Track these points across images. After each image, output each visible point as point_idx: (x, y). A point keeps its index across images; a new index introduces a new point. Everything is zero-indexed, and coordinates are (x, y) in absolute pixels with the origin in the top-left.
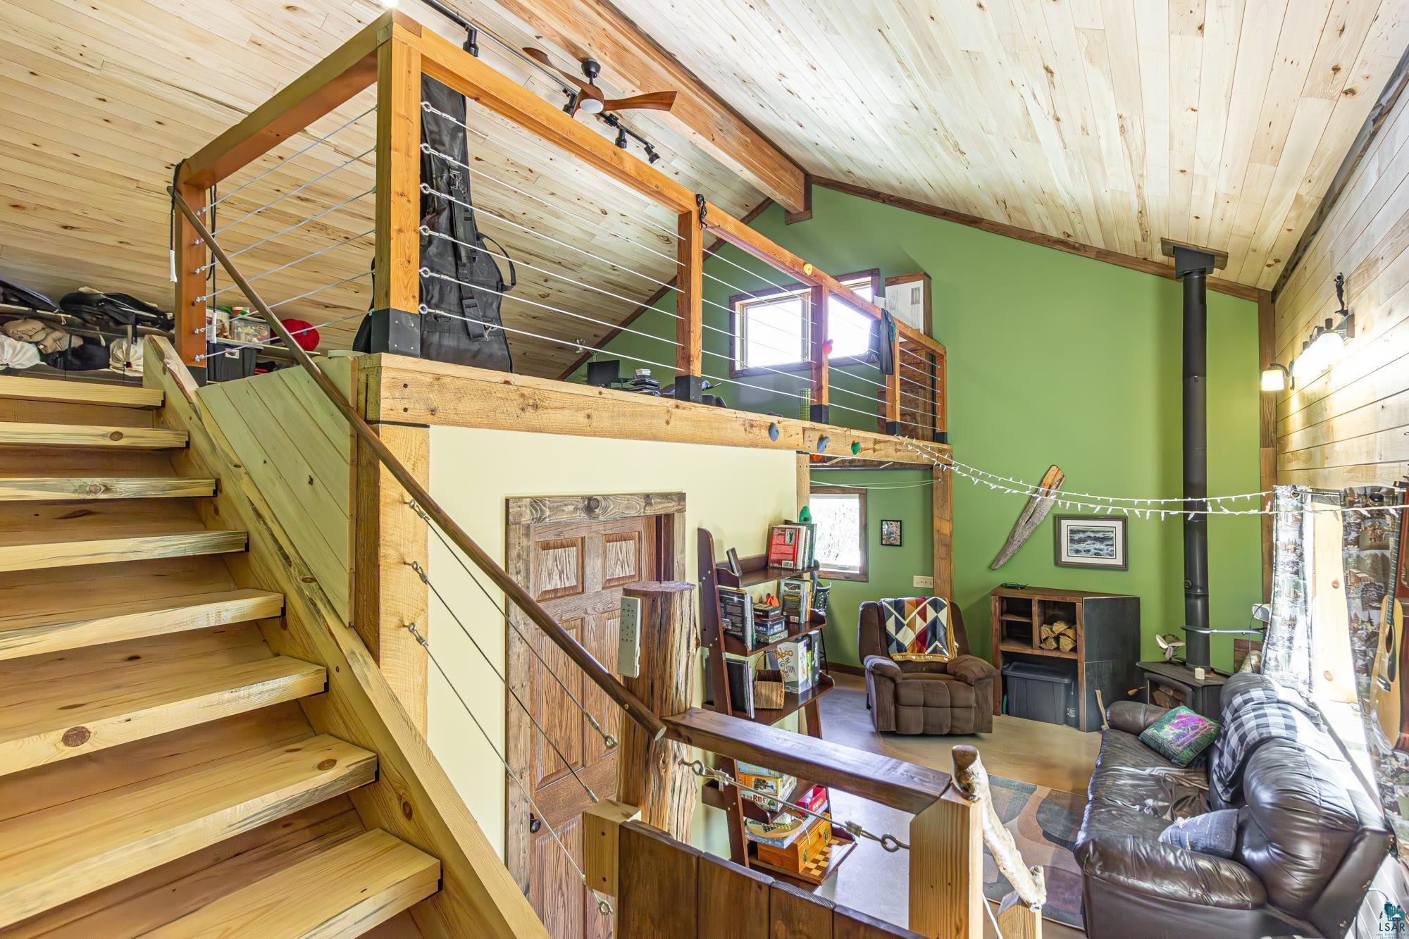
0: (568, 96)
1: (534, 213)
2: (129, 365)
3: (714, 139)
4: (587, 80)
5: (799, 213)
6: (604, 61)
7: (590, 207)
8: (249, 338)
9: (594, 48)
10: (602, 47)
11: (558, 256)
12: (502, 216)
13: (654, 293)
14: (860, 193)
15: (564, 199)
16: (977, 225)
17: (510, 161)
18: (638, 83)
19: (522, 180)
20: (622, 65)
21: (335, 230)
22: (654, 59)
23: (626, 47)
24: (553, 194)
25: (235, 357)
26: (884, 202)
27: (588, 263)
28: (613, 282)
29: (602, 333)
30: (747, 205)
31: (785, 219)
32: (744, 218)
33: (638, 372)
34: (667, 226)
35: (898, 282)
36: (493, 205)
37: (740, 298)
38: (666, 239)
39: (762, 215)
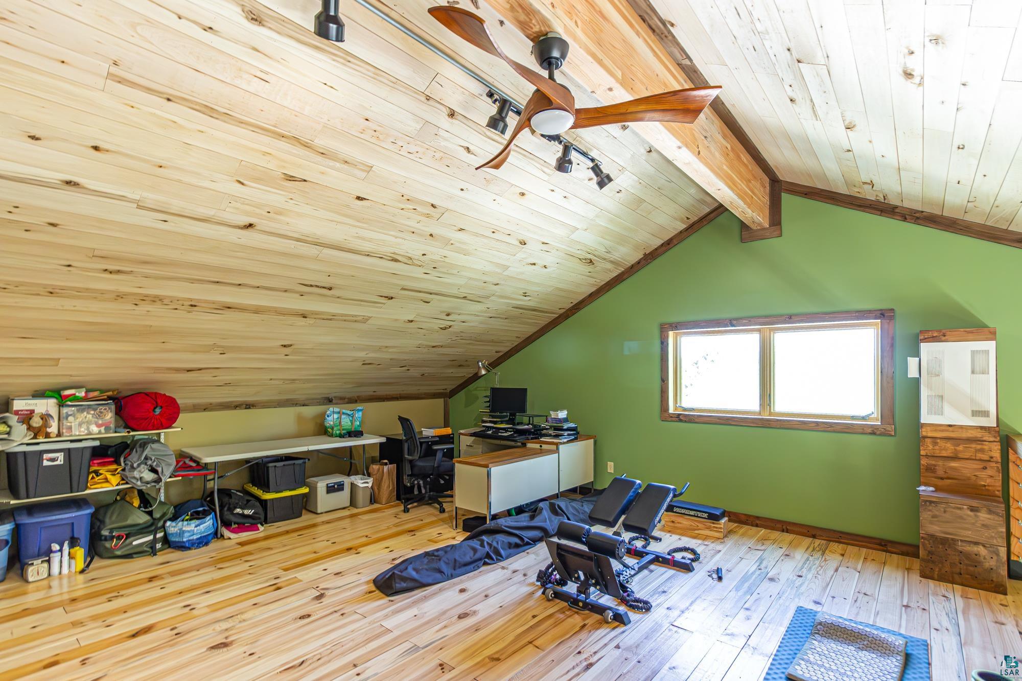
0: (495, 102)
1: (435, 252)
3: (699, 153)
4: (545, 74)
5: (764, 229)
6: (575, 38)
7: (508, 239)
8: (84, 426)
9: (560, 12)
10: (571, 12)
11: (464, 291)
12: (396, 260)
13: (564, 311)
14: (860, 206)
15: (477, 235)
17: (406, 197)
18: (619, 74)
19: (420, 218)
20: (599, 43)
21: (172, 300)
22: (638, 34)
23: (604, 11)
24: (461, 230)
25: (56, 463)
27: (497, 294)
28: (524, 307)
29: (504, 349)
30: (688, 218)
31: (741, 238)
32: (681, 232)
33: (553, 414)
34: (593, 249)
35: (943, 338)
36: (387, 250)
37: (675, 326)
38: (589, 261)
39: (707, 230)
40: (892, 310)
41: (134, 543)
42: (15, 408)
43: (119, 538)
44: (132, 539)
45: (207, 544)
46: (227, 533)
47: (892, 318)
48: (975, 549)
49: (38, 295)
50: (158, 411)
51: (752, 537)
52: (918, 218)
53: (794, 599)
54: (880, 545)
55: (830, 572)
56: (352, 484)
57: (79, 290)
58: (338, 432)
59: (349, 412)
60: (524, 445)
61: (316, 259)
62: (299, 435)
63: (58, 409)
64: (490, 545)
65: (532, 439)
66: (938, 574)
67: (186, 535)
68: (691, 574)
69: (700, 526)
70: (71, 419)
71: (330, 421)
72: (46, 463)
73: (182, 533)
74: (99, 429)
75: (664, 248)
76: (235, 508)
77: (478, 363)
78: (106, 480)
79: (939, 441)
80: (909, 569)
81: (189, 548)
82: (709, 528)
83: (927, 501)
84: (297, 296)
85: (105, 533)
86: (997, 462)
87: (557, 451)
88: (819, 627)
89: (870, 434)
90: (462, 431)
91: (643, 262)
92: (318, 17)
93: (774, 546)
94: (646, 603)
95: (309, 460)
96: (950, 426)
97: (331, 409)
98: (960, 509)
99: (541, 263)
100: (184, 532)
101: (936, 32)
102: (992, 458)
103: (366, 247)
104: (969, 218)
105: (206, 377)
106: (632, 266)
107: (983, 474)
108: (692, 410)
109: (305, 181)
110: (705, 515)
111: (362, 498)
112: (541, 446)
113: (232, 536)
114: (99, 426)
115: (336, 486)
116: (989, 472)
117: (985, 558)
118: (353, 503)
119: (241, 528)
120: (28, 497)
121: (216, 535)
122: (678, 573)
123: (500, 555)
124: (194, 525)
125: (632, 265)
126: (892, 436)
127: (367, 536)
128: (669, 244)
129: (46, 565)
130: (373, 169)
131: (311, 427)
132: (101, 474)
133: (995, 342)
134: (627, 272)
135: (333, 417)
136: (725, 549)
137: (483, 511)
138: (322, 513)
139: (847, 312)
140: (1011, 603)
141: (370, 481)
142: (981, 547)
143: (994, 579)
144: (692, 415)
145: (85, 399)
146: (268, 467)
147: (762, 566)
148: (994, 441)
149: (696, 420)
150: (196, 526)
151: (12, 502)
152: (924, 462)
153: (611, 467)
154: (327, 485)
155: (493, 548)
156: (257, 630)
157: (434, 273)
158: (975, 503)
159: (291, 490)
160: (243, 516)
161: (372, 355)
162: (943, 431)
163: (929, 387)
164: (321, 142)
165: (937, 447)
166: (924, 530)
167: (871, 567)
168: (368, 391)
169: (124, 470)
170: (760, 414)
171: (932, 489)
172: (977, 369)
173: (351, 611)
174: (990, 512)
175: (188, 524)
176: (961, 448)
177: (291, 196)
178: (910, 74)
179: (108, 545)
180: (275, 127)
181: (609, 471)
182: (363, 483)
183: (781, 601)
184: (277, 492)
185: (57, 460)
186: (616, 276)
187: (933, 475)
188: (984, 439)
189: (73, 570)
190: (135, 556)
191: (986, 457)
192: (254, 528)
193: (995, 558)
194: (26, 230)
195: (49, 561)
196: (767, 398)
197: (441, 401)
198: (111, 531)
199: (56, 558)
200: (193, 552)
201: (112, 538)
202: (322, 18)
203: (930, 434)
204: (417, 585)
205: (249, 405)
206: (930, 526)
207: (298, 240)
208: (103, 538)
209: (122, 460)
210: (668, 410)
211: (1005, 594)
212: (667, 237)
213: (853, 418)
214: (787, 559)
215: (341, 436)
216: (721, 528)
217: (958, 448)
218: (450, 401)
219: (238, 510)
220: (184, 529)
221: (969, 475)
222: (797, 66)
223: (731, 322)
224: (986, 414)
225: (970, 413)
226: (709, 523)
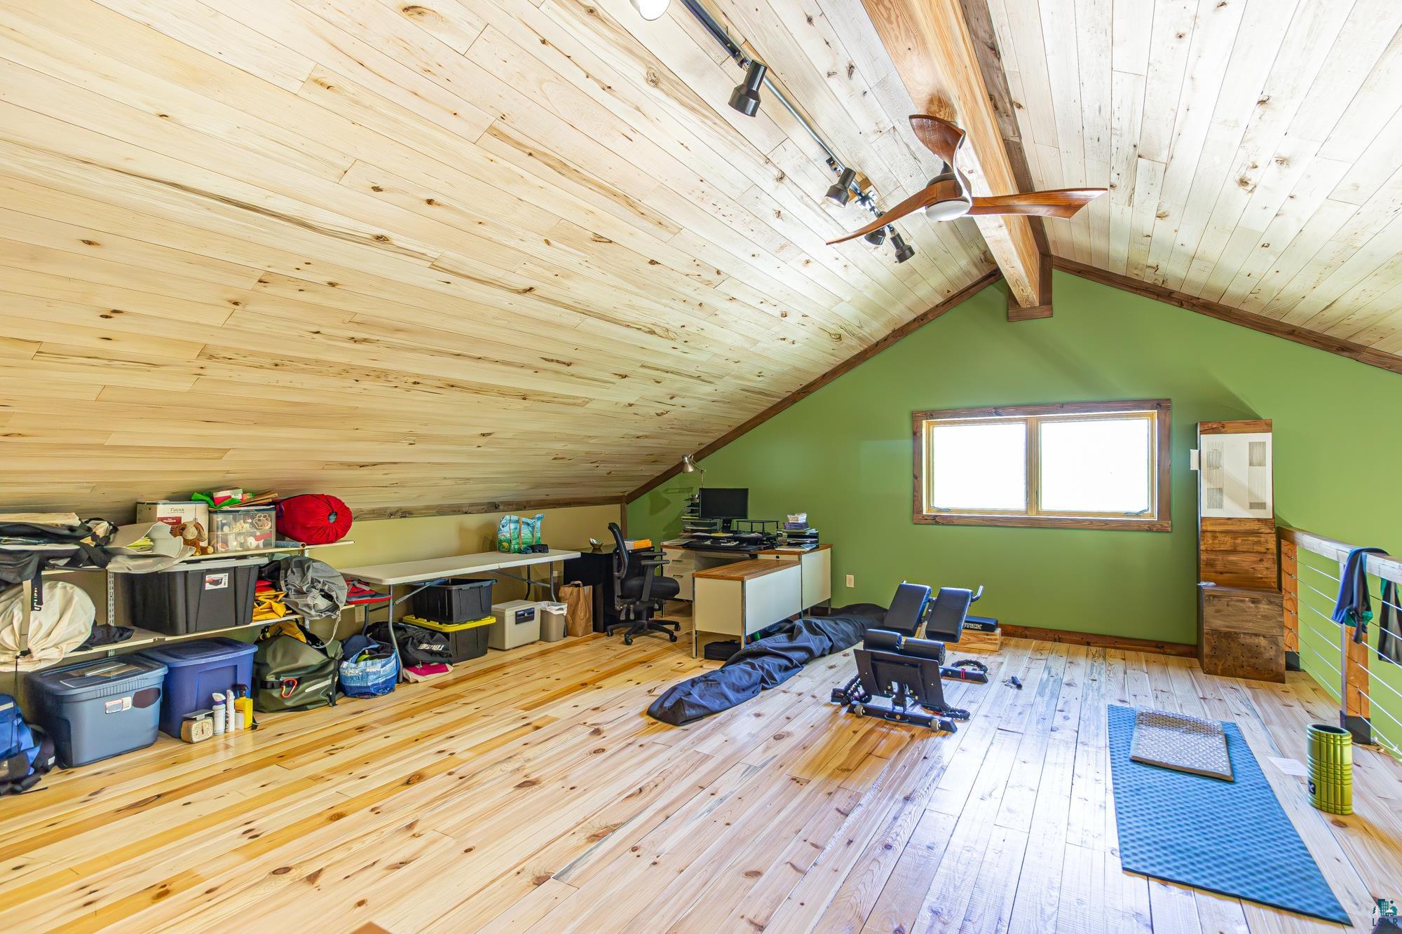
1: (696, 323)
2: (27, 653)
5: (1033, 308)
7: (771, 310)
8: (241, 539)
11: (701, 369)
12: (652, 333)
13: (790, 394)
14: (1137, 289)
15: (744, 305)
16: (1353, 355)
17: (697, 262)
19: (699, 285)
21: (399, 374)
24: (731, 299)
25: (221, 586)
26: (1181, 305)
27: (732, 373)
28: (751, 389)
29: (708, 440)
30: (949, 291)
31: (1008, 314)
32: (937, 306)
33: (791, 519)
34: (847, 323)
35: (1223, 430)
36: (647, 320)
37: (930, 415)
38: (838, 336)
39: (967, 305)
40: (1168, 400)
41: (307, 691)
42: (159, 515)
43: (289, 684)
44: (306, 684)
45: (392, 690)
46: (412, 676)
47: (1168, 408)
48: (1256, 640)
49: (261, 367)
50: (332, 519)
51: (1026, 648)
52: (1194, 305)
53: (1099, 700)
54: (1157, 647)
55: (1121, 675)
56: (543, 612)
57: (306, 362)
58: (516, 547)
59: (529, 521)
60: (754, 557)
61: (574, 329)
62: (461, 552)
63: (208, 516)
64: (762, 668)
65: (765, 549)
66: (1221, 670)
67: (371, 677)
68: (985, 685)
69: (972, 638)
70: (226, 529)
71: (507, 531)
72: (208, 587)
73: (366, 675)
74: (257, 542)
75: (916, 324)
76: (421, 643)
77: (683, 457)
78: (271, 610)
79: (1218, 535)
80: (1191, 668)
81: (374, 695)
82: (982, 641)
83: (1211, 595)
84: (531, 372)
85: (270, 678)
86: (1272, 554)
87: (799, 562)
88: (1141, 717)
89: (1147, 531)
90: (666, 543)
91: (891, 340)
92: (738, 89)
93: (1054, 655)
94: (963, 711)
95: (496, 581)
96: (1229, 519)
97: (508, 517)
98: (1243, 601)
99: (791, 338)
100: (368, 674)
101: (1285, 154)
102: (1268, 549)
103: (630, 316)
104: (1246, 308)
105: (377, 475)
106: (877, 344)
107: (1260, 567)
108: (948, 510)
109: (611, 242)
110: (979, 626)
111: (556, 628)
112: (778, 557)
113: (420, 678)
114: (257, 539)
115: (526, 615)
116: (1266, 564)
117: (1265, 648)
118: (544, 636)
119: (428, 669)
120: (187, 632)
121: (400, 680)
122: (973, 685)
123: (774, 679)
124: (380, 665)
125: (878, 342)
126: (1168, 532)
127: (593, 671)
128: (922, 320)
129: (210, 720)
130: (681, 232)
131: (474, 541)
132: (264, 603)
133: (1271, 434)
134: (871, 351)
135: (509, 526)
136: (1007, 659)
137: (736, 632)
138: (509, 650)
139: (1117, 402)
140: (1291, 690)
141: (565, 606)
142: (1262, 638)
143: (1274, 670)
144: (950, 516)
145: (243, 503)
146: (450, 592)
147: (1053, 673)
148: (1270, 533)
149: (956, 522)
150: (382, 667)
151: (168, 639)
152: (1203, 557)
153: (850, 581)
154: (516, 612)
155: (765, 671)
156: (553, 768)
157: (682, 347)
158: (1255, 595)
159: (476, 620)
160: (431, 653)
161: (570, 447)
162: (1220, 524)
163: (1209, 480)
164: (651, 202)
165: (1217, 541)
166: (1209, 626)
167: (1156, 670)
168: (540, 494)
169: (287, 596)
170: (1026, 512)
171: (1212, 584)
172: (1255, 460)
173: (649, 742)
174: (1270, 603)
175: (372, 664)
176: (1239, 541)
177: (588, 257)
178: (1246, 182)
179: (276, 694)
180: (613, 185)
181: (848, 586)
182: (558, 610)
183: (1089, 702)
184: (460, 623)
185: (221, 583)
186: (857, 355)
187: (1212, 570)
188: (1261, 531)
189: (241, 726)
190: (309, 707)
191: (1263, 550)
192: (441, 668)
193: (1274, 647)
194: (300, 290)
195: (212, 715)
196: (1034, 496)
197: (618, 507)
198: (278, 675)
199: (220, 711)
200: (381, 699)
201: (281, 684)
202: (744, 91)
203: (1210, 528)
204: (706, 711)
205: (405, 512)
206: (1214, 621)
207: (567, 307)
208: (269, 686)
209: (282, 583)
210: (922, 511)
211: (1283, 682)
212: (922, 310)
213: (1127, 514)
214: (1072, 666)
215: (520, 551)
216: (996, 640)
217: (1237, 541)
218: (629, 507)
219: (424, 646)
220: (368, 670)
221: (1246, 568)
222: (1135, 159)
223: (997, 410)
224: (1262, 506)
225: (1248, 506)
226: (982, 635)
